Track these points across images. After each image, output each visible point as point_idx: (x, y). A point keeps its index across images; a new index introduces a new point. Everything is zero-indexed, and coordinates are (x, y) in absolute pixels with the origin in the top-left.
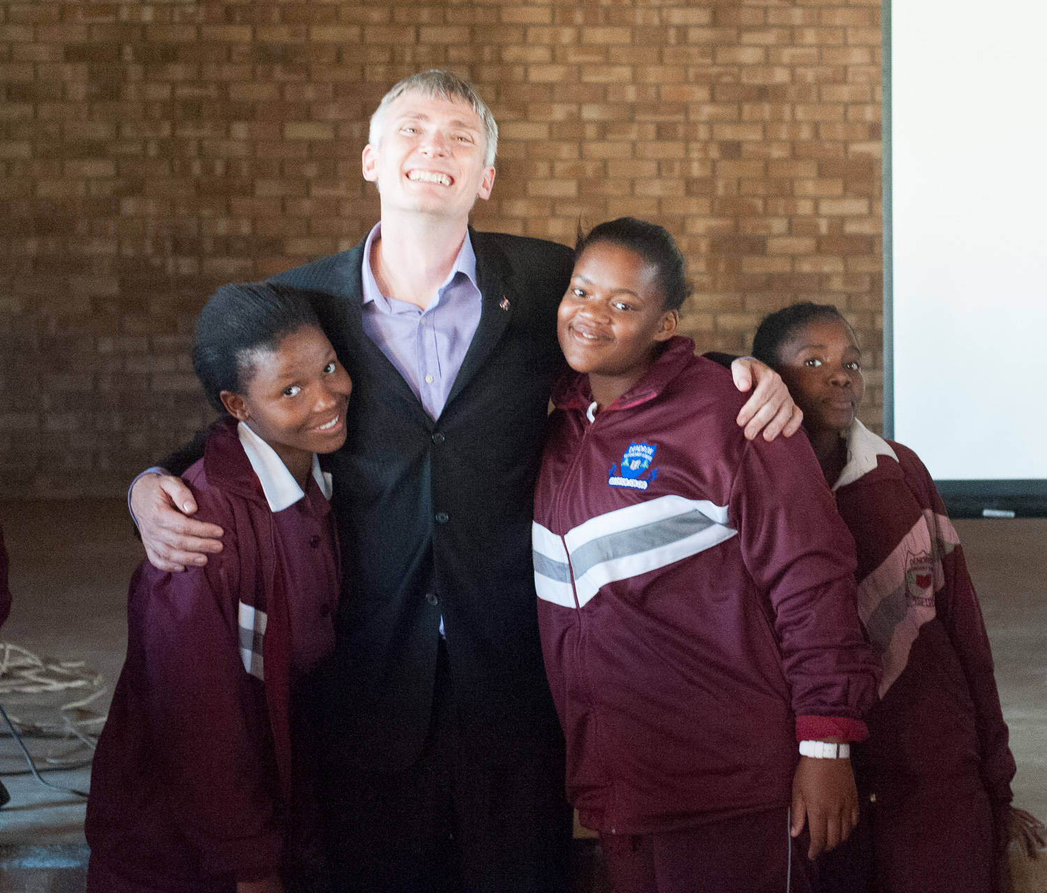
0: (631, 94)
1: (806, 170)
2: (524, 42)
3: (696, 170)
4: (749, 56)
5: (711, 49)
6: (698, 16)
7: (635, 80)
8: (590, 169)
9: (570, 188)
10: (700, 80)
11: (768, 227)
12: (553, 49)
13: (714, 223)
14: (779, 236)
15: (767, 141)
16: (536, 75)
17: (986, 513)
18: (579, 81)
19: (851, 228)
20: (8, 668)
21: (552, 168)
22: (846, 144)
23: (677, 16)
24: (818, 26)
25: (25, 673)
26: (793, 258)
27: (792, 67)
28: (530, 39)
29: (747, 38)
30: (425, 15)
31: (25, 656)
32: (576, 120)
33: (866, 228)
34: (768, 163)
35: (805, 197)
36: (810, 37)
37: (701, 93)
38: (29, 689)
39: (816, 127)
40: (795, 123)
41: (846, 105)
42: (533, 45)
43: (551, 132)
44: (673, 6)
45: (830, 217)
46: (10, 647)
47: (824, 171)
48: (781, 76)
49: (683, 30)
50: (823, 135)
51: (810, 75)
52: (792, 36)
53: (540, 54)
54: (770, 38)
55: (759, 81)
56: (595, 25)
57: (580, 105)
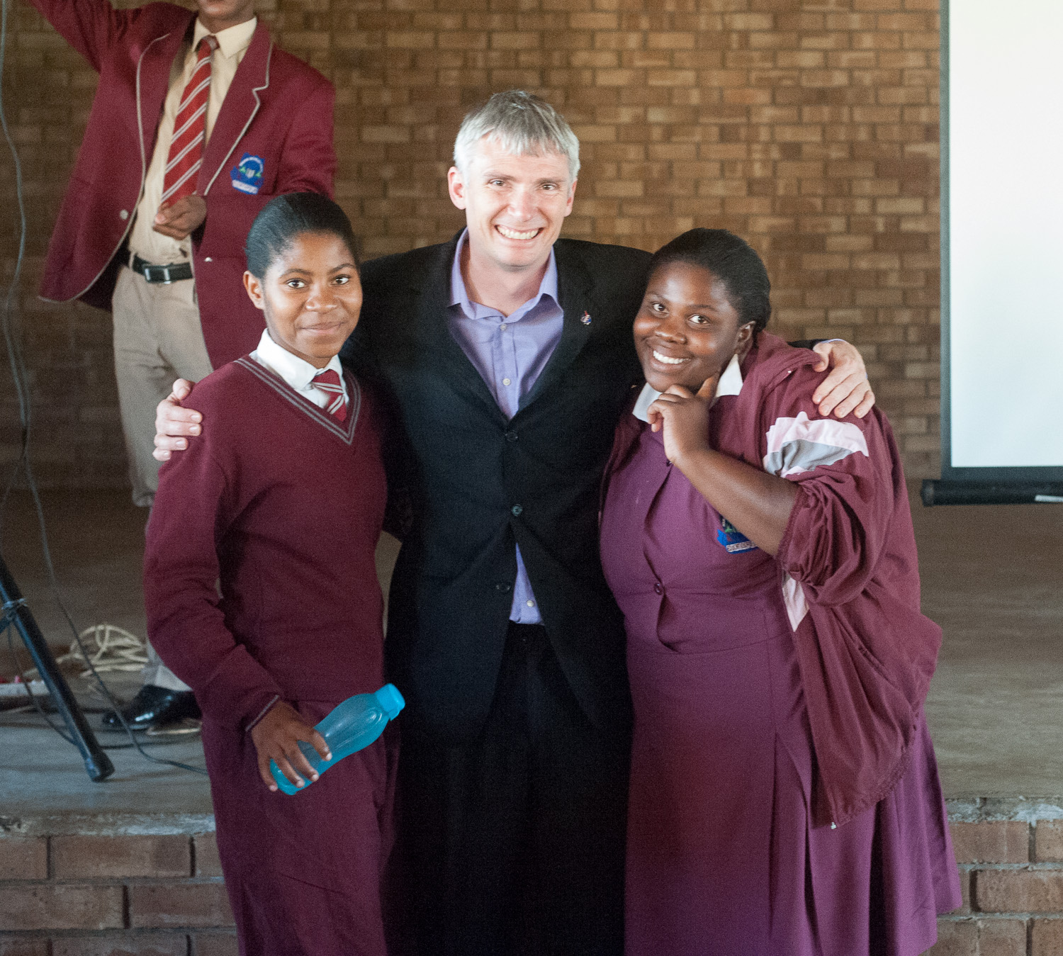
0: (695, 98)
1: (864, 170)
2: (592, 47)
3: (758, 171)
4: (809, 60)
5: (772, 53)
6: (760, 21)
7: (699, 84)
8: (656, 169)
9: (636, 189)
10: (763, 83)
11: (827, 226)
12: (619, 54)
13: (775, 221)
14: (841, 234)
15: (826, 143)
16: (604, 79)
17: (1039, 498)
18: (645, 85)
19: (908, 226)
20: (108, 648)
21: (619, 170)
22: (902, 145)
23: (739, 22)
24: (876, 31)
25: (123, 653)
26: (852, 255)
27: (850, 71)
28: (598, 45)
29: (807, 42)
30: (496, 21)
31: (123, 636)
32: (642, 123)
33: (922, 227)
34: (827, 163)
35: (863, 197)
36: (867, 41)
37: (762, 97)
38: (128, 668)
39: (873, 127)
40: (853, 125)
41: (903, 107)
42: (601, 50)
43: (618, 135)
44: (736, 12)
45: (887, 216)
46: (109, 628)
47: (882, 170)
48: (839, 79)
49: (745, 35)
50: (880, 137)
51: (867, 78)
52: (851, 40)
53: (607, 58)
54: (828, 42)
55: (818, 84)
56: (660, 30)
57: (646, 107)
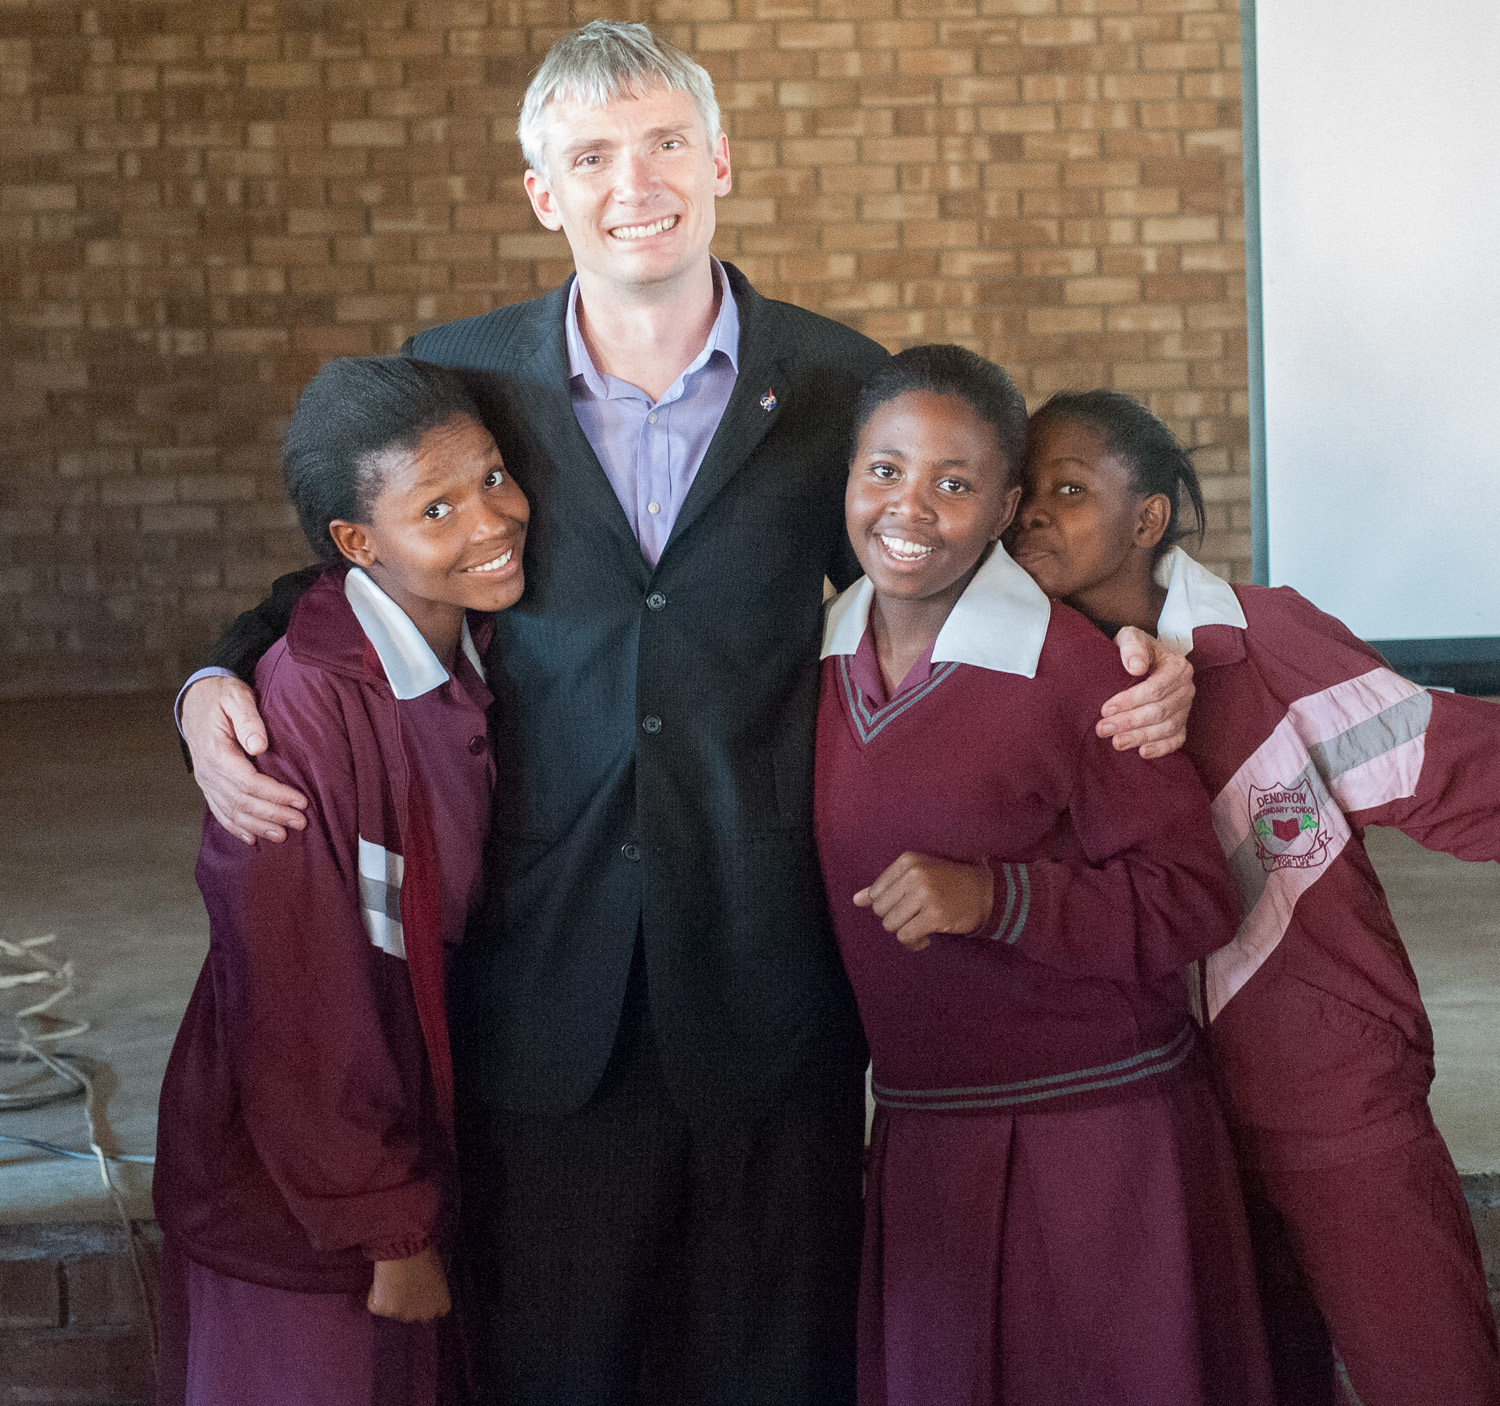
0: (853, 66)
1: (1121, 174)
3: (955, 179)
7: (859, 45)
8: (794, 181)
9: (763, 212)
10: (961, 40)
11: (1065, 263)
13: (983, 259)
14: (1085, 276)
15: (1062, 132)
16: (708, 40)
18: (775, 47)
19: (1192, 262)
22: (1182, 135)
26: (1106, 309)
27: (1098, 19)
32: (770, 108)
33: (1216, 262)
34: (1064, 166)
35: (1121, 216)
37: (960, 62)
39: (1136, 109)
40: (1104, 104)
41: (1181, 74)
43: (734, 126)
45: (1160, 246)
47: (1149, 177)
48: (1081, 32)
50: (1147, 121)
51: (1125, 30)
53: (714, 6)
55: (1048, 40)
57: (777, 83)
